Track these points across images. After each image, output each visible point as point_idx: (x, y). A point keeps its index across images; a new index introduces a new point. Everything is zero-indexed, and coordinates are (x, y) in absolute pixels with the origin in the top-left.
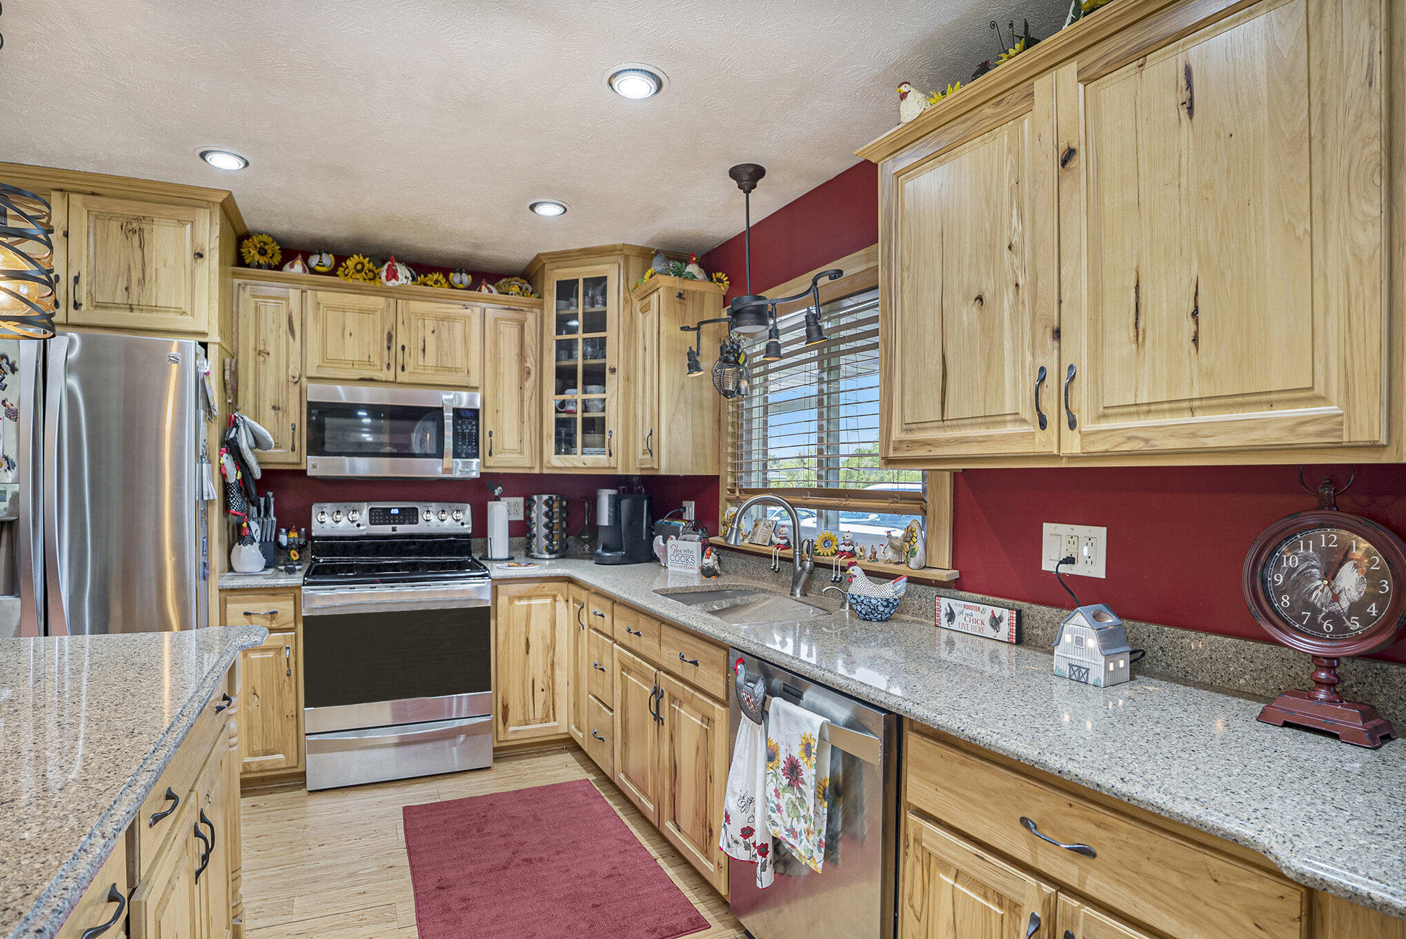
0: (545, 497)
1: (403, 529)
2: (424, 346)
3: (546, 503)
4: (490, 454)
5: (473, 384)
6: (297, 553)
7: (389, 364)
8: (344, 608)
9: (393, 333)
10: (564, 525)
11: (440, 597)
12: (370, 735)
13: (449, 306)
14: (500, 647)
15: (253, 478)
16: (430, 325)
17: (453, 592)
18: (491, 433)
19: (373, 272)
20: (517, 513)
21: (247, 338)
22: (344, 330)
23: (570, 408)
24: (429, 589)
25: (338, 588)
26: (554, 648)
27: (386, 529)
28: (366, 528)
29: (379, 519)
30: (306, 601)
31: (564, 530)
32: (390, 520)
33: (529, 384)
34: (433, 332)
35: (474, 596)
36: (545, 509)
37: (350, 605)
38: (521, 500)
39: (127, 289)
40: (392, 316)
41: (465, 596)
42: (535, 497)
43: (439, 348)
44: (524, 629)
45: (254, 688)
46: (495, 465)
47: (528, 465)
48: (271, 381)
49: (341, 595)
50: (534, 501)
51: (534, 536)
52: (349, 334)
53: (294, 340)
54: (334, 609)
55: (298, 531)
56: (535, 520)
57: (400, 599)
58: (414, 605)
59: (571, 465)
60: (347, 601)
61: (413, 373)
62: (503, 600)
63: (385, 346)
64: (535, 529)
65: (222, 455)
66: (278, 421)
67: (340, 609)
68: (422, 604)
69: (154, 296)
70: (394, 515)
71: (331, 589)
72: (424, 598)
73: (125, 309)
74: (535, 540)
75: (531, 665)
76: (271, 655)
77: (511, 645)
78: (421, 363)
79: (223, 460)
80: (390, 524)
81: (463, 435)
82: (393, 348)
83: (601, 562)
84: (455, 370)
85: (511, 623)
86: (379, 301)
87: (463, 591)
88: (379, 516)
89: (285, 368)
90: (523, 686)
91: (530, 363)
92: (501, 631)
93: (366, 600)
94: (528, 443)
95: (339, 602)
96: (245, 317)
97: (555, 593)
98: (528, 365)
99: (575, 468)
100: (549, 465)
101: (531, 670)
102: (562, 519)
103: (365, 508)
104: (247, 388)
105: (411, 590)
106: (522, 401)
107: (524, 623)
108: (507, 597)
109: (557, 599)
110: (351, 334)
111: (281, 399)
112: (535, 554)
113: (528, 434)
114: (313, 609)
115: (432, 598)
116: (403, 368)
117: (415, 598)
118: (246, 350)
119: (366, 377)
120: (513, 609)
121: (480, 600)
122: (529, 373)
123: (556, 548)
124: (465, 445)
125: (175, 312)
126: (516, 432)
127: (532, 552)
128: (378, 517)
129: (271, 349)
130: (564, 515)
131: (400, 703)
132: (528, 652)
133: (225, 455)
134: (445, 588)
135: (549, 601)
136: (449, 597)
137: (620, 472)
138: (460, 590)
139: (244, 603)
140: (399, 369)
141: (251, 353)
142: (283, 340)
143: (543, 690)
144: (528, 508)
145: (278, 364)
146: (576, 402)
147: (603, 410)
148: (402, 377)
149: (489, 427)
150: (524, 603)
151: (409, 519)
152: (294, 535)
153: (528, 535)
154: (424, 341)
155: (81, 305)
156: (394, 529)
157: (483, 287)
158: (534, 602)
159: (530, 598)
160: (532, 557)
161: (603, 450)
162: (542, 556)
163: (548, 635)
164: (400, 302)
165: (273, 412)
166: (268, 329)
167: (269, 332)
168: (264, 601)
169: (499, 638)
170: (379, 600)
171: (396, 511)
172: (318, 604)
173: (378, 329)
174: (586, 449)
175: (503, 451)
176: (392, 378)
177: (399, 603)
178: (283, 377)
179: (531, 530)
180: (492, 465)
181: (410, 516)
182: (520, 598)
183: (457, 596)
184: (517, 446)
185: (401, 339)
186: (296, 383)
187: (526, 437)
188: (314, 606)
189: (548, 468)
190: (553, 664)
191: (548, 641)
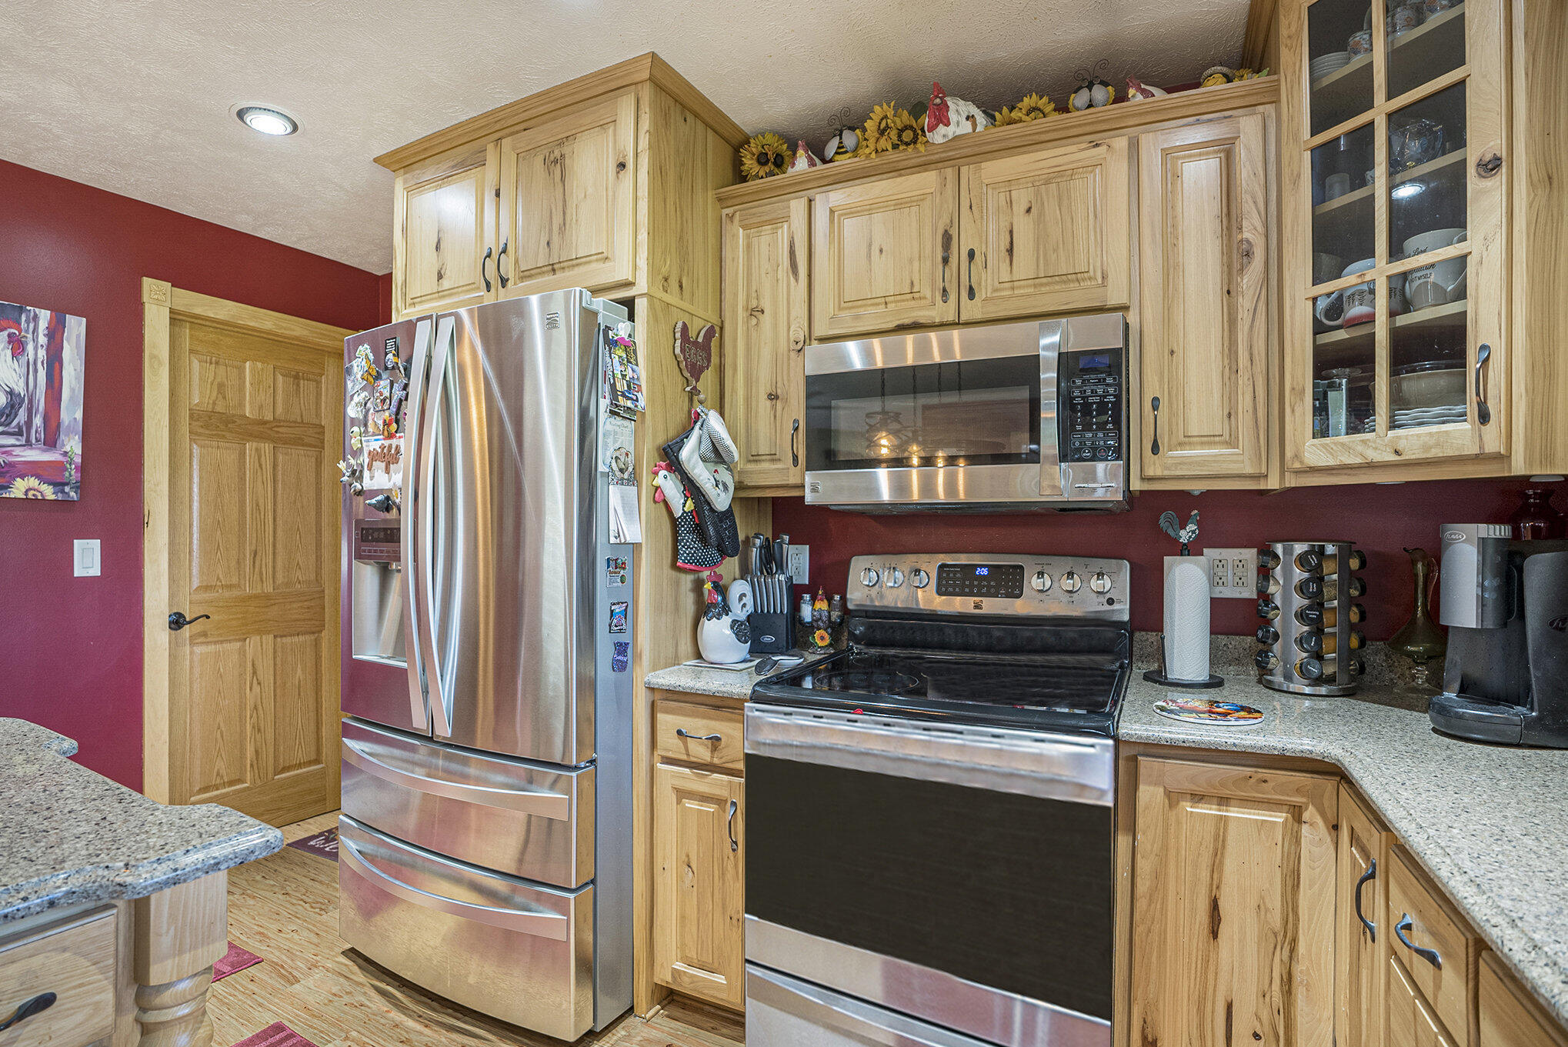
0: (1300, 548)
1: (993, 606)
2: (1012, 243)
3: (1302, 560)
4: (1155, 449)
5: (1112, 302)
6: (827, 636)
7: (944, 290)
8: (805, 751)
9: (954, 232)
10: (1354, 617)
11: (986, 762)
12: (843, 1007)
13: (1062, 151)
14: (1141, 904)
15: (712, 510)
16: (1022, 197)
17: (1013, 755)
18: (1156, 401)
19: (911, 127)
20: (1241, 582)
21: (736, 295)
22: (870, 245)
23: (1356, 310)
24: (958, 740)
25: (797, 714)
26: (1294, 941)
27: (961, 605)
28: (930, 600)
29: (954, 586)
30: (750, 729)
31: (1352, 627)
32: (971, 586)
33: (1250, 280)
34: (1029, 210)
35: (1067, 774)
36: (1299, 575)
37: (813, 747)
38: (1250, 555)
39: (548, 243)
40: (951, 200)
41: (1044, 772)
42: (1279, 548)
43: (1040, 239)
44: (1205, 875)
45: (688, 856)
46: (1166, 473)
47: (1249, 470)
48: (766, 353)
49: (801, 727)
50: (1276, 557)
51: (1276, 636)
52: (878, 251)
53: (797, 280)
54: (789, 750)
55: (830, 600)
56: (1278, 601)
57: (900, 752)
58: (927, 769)
59: (1358, 460)
60: (809, 740)
61: (992, 299)
62: (1149, 795)
63: (939, 259)
64: (1277, 622)
65: (656, 473)
66: (775, 417)
67: (798, 751)
68: (946, 771)
69: (574, 244)
70: (982, 577)
71: (786, 714)
72: (950, 757)
73: (548, 272)
74: (1277, 647)
75: (1225, 967)
76: (711, 808)
77: (1171, 906)
78: (1005, 277)
79: (659, 480)
80: (971, 594)
81: (1086, 408)
82: (953, 260)
83: (1451, 729)
84: (1077, 276)
85: (1172, 853)
86: (929, 179)
87: (1038, 758)
88: (954, 579)
89: (785, 329)
90: (1201, 1011)
91: (1251, 230)
92: (1144, 866)
93: (841, 742)
94: (1249, 416)
95: (798, 739)
96: (733, 260)
97: (1298, 800)
98: (1246, 235)
99: (1371, 466)
100: (1297, 465)
101: (1224, 976)
102: (1348, 602)
103: (931, 565)
104: (735, 370)
105: (923, 736)
106: (1232, 322)
107: (1205, 860)
108: (1161, 790)
109: (1306, 816)
110: (881, 251)
111: (779, 379)
112: (1278, 679)
113: (1249, 397)
114: (759, 744)
115: (967, 760)
116: (971, 294)
117: (932, 756)
118: (735, 312)
119: (907, 321)
120: (1178, 823)
121: (1083, 787)
122: (1248, 254)
123: (1329, 670)
124: (1090, 430)
125: (597, 260)
126: (1217, 395)
127: (1271, 672)
128: (951, 581)
129: (766, 304)
130: (1355, 593)
131: (900, 966)
132: (1215, 934)
133: (662, 473)
134: (996, 744)
135: (1279, 818)
136: (1005, 766)
137: (1519, 467)
138: (1033, 754)
139: (678, 714)
140: (964, 294)
141: (741, 314)
142: (782, 285)
143: (1257, 1036)
144: (1264, 573)
145: (775, 326)
146: (1372, 292)
147: (1461, 294)
148: (972, 310)
149: (1151, 391)
150: (1209, 810)
151: (1007, 587)
152: (822, 605)
153: (1260, 634)
154: (1011, 232)
155: (508, 280)
156: (978, 606)
157: (1132, 92)
158: (1234, 813)
159: (1223, 801)
160: (1269, 686)
161: (1459, 409)
162: (1293, 687)
163: (1276, 903)
164: (964, 169)
165: (768, 403)
166: (763, 272)
167: (763, 275)
168: (704, 717)
169: (1139, 881)
170: (864, 746)
171: (985, 572)
172: (768, 736)
173: (927, 232)
174: (1403, 416)
175: (1187, 441)
176: (951, 317)
177: (899, 759)
178: (783, 345)
179: (1269, 622)
180: (1159, 473)
181: (1009, 582)
182: (1198, 798)
183: (1025, 768)
184: (1218, 426)
185: (967, 240)
186: (799, 351)
187: (1244, 402)
188: (761, 738)
189: (1297, 472)
190: (1288, 981)
191: (1276, 921)
